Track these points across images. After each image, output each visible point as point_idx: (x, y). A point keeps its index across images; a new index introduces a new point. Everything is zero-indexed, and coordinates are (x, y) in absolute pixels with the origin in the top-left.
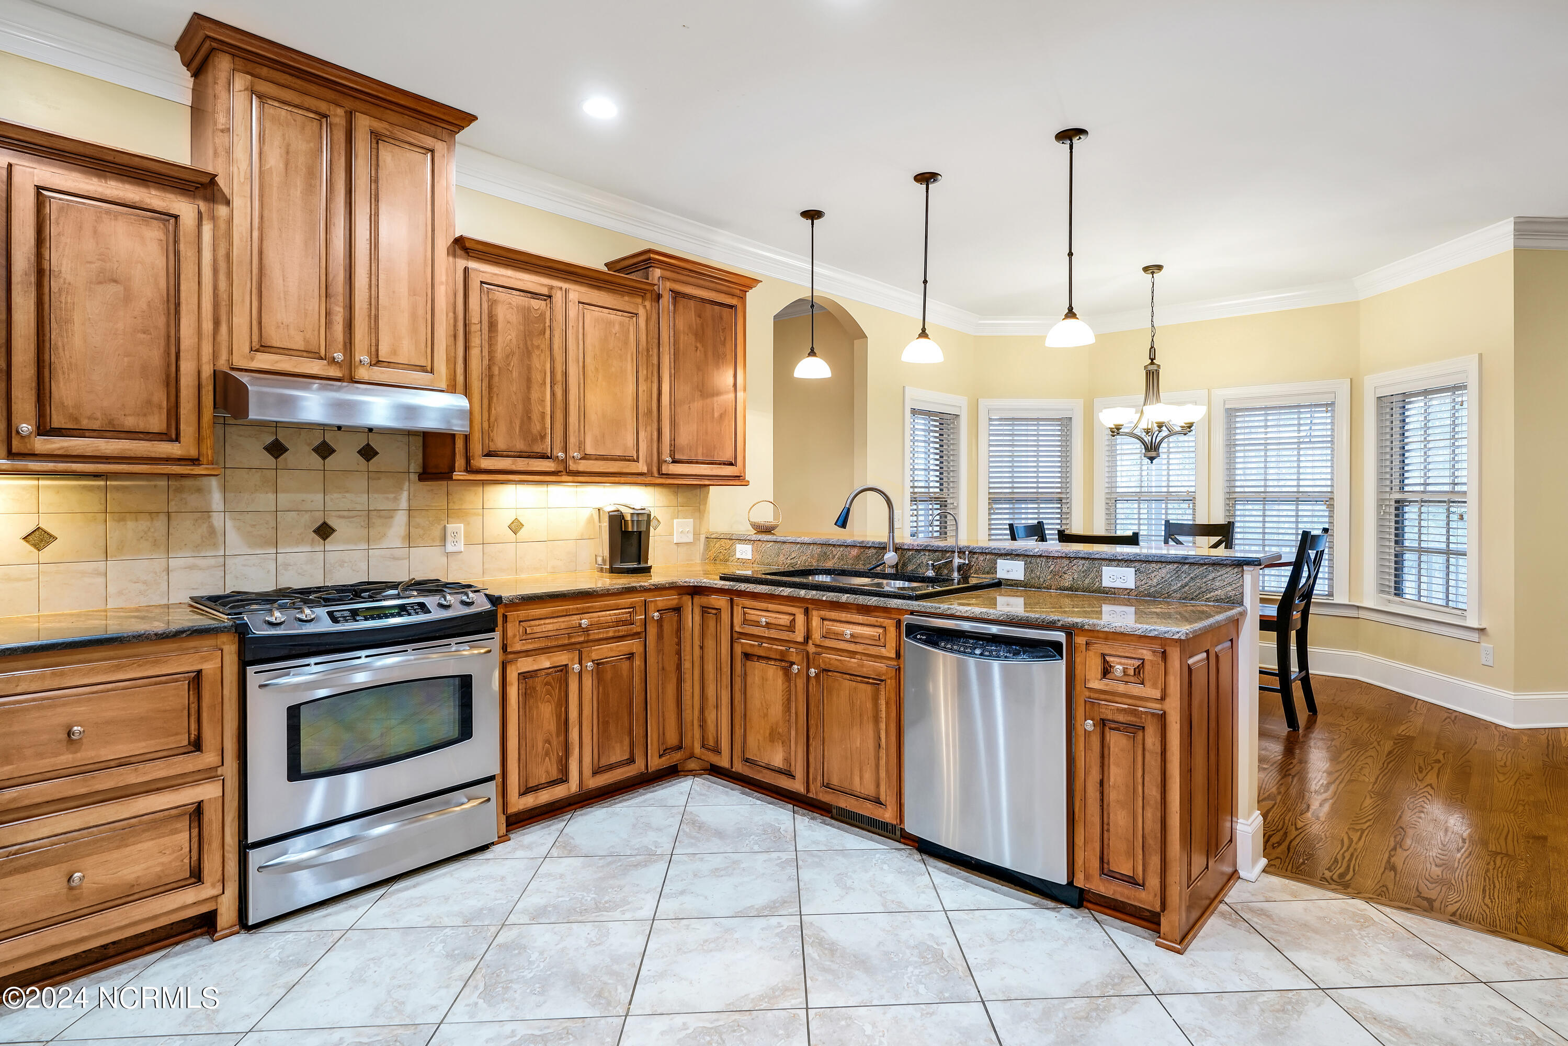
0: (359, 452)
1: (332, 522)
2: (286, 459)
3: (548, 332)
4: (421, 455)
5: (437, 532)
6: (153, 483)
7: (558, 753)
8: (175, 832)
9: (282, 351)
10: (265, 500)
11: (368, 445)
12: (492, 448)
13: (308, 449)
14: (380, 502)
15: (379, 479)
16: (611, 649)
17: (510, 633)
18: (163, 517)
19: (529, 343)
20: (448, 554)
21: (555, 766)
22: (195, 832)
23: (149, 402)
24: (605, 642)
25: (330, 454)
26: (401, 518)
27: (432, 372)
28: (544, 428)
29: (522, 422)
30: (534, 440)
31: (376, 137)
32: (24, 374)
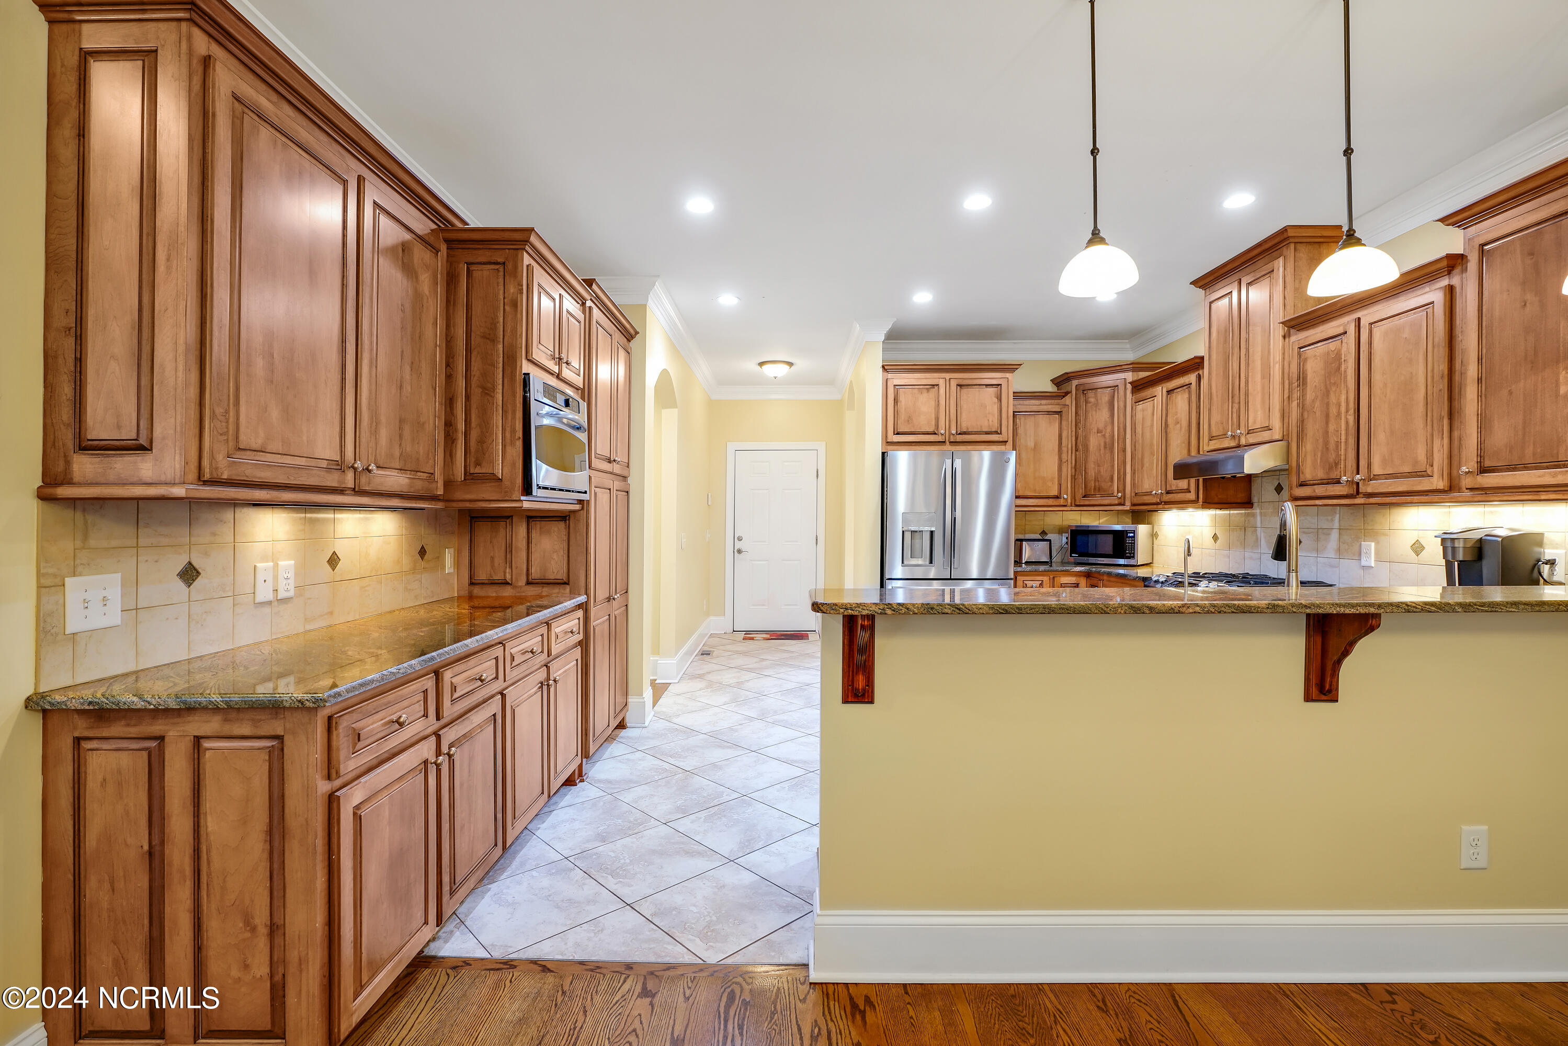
3: (1343, 367)
5: (1355, 548)
12: (1303, 479)
14: (1324, 524)
19: (1328, 383)
20: (1363, 568)
26: (1335, 535)
27: (1272, 429)
28: (1338, 456)
29: (1322, 453)
30: (1330, 468)
31: (1249, 284)
32: (1163, 470)
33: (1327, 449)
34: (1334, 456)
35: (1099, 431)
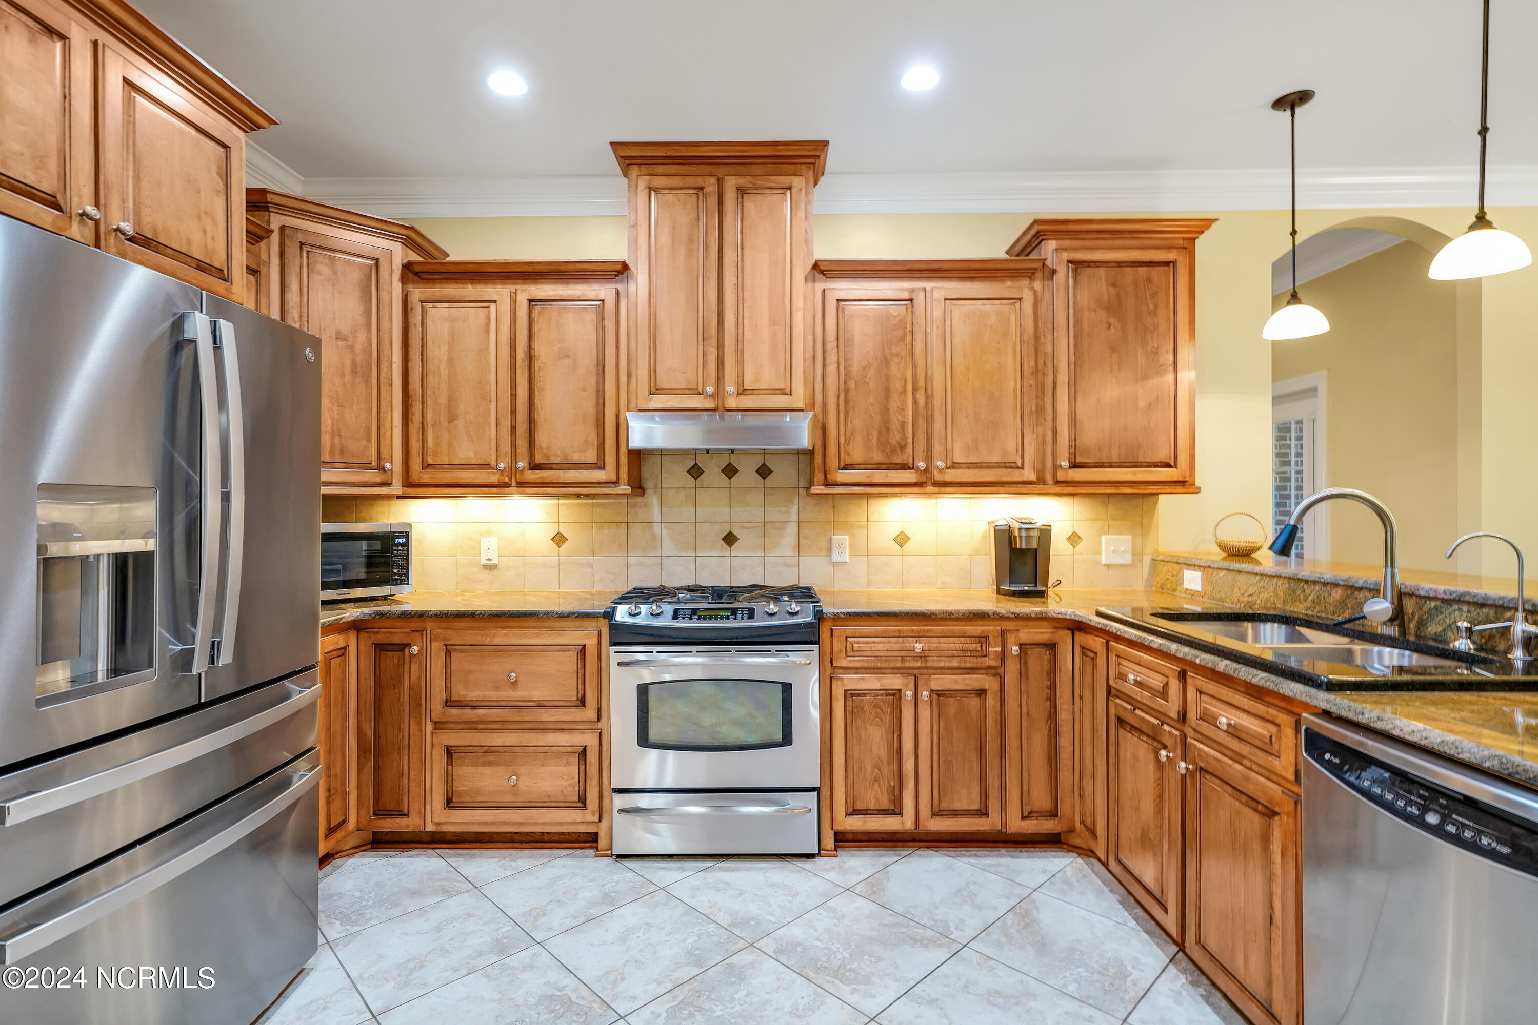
0: (757, 471)
1: (736, 532)
2: (702, 480)
3: (909, 338)
4: (809, 473)
5: (824, 543)
6: (618, 501)
7: (889, 782)
8: (568, 764)
9: (670, 392)
10: (687, 513)
11: (764, 464)
12: (849, 461)
13: (718, 470)
14: (774, 514)
15: (773, 494)
16: (956, 681)
17: (835, 648)
18: (624, 526)
19: (887, 352)
20: (834, 564)
21: (886, 795)
22: (582, 768)
23: (587, 442)
24: (950, 671)
25: (735, 474)
26: (792, 529)
27: (791, 394)
28: (904, 438)
29: (880, 433)
30: (893, 451)
31: (742, 192)
32: (522, 428)
33: (888, 429)
34: (898, 438)
35: (339, 337)
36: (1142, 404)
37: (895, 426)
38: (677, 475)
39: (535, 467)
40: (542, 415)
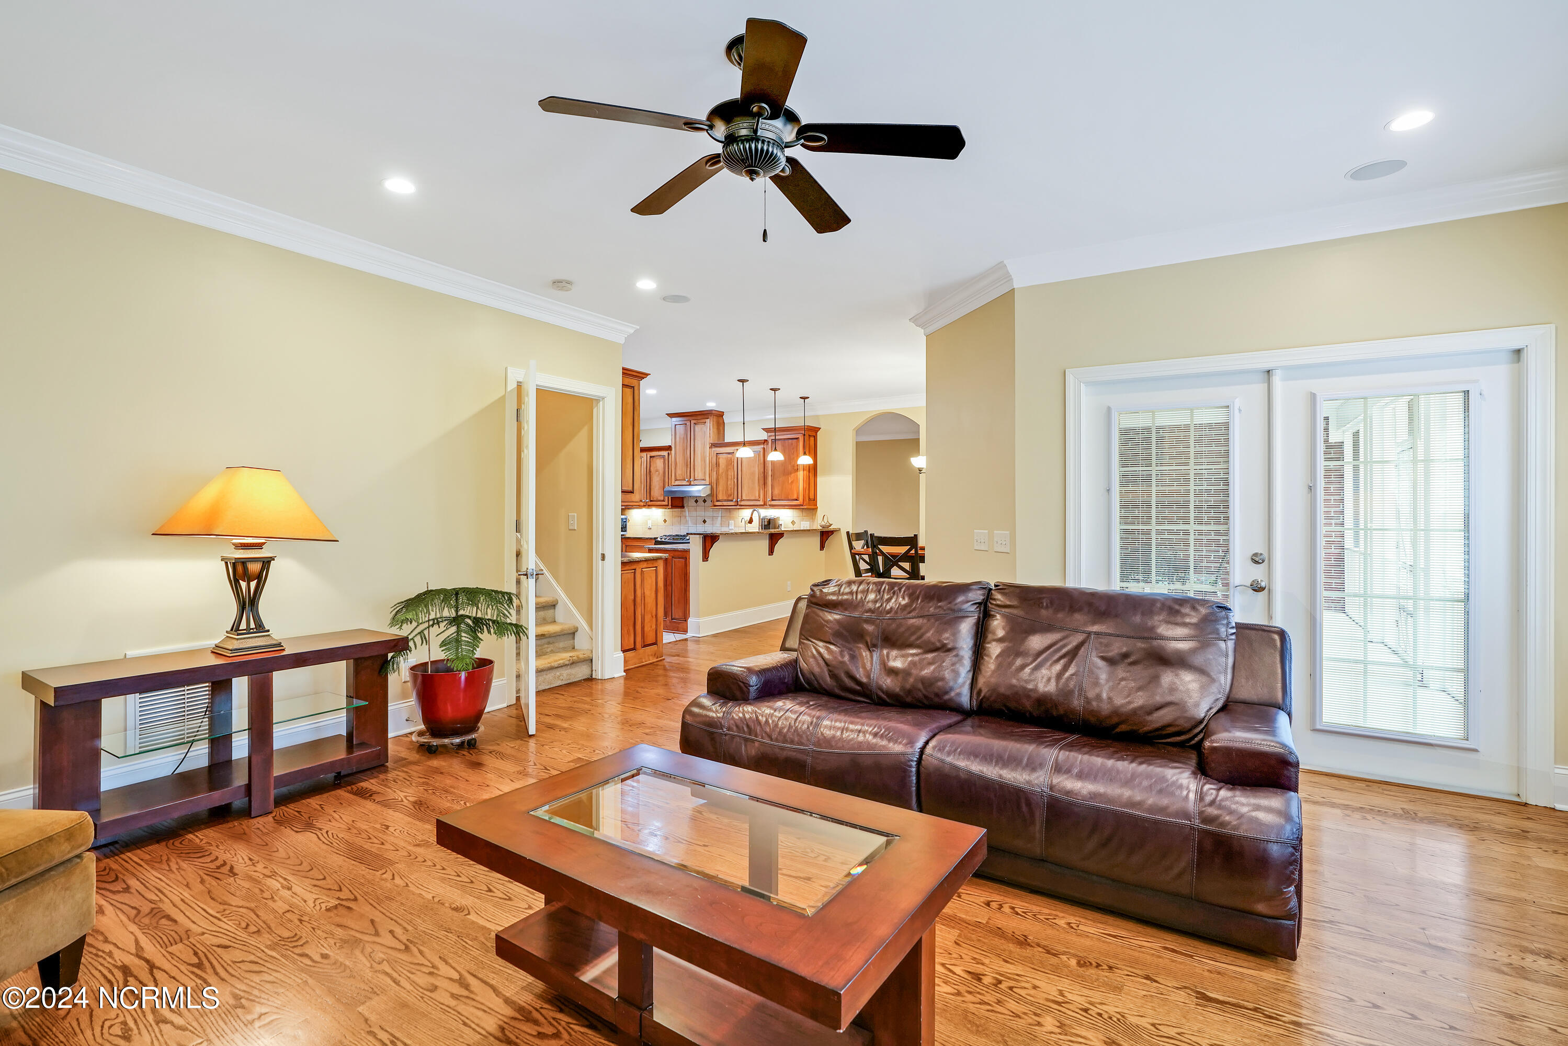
1: (706, 519)
2: (698, 504)
9: (679, 480)
10: (694, 514)
12: (719, 499)
13: (701, 501)
14: (715, 514)
18: (676, 515)
19: (727, 468)
23: (662, 493)
25: (706, 502)
26: (720, 518)
27: (706, 480)
30: (729, 496)
31: (694, 423)
32: (648, 491)
34: (730, 492)
36: (790, 482)
37: (729, 489)
38: (692, 502)
39: (651, 501)
40: (652, 487)
